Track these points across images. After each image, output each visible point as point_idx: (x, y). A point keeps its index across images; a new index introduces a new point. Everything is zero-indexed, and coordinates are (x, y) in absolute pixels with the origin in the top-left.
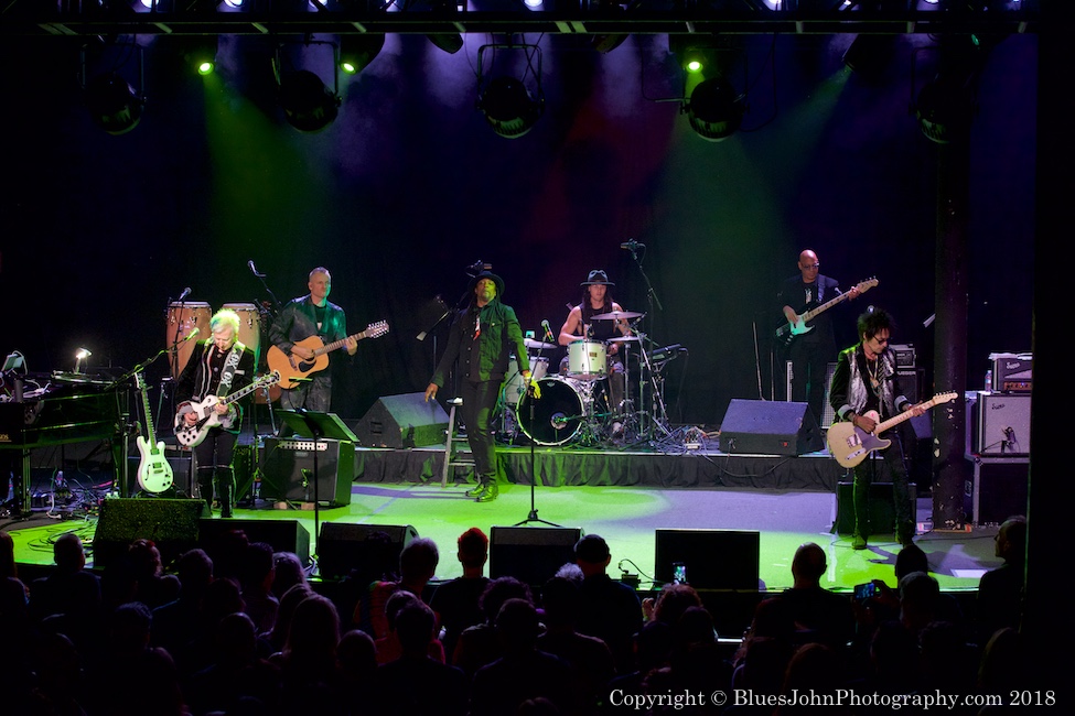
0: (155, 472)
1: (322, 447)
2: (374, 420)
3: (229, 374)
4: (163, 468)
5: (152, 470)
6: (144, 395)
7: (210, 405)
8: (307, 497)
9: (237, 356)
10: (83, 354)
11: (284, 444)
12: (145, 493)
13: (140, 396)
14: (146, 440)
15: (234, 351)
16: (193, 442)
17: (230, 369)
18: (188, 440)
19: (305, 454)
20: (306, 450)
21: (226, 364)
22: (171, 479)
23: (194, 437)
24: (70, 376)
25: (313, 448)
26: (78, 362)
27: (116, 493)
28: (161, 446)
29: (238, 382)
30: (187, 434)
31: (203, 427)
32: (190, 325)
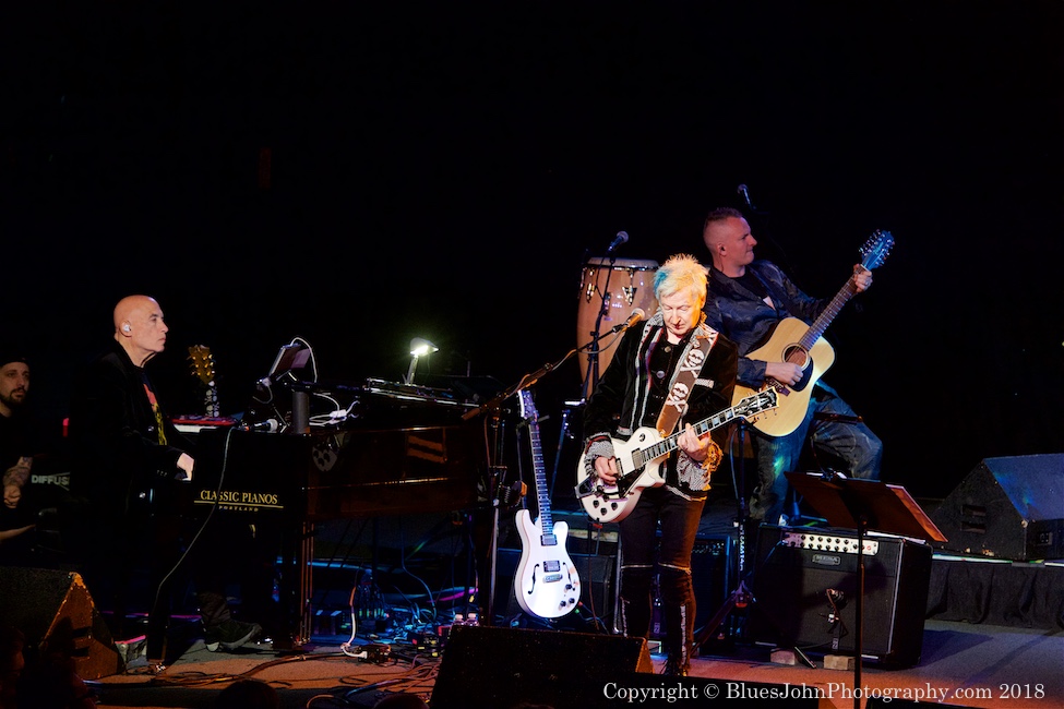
0: (549, 580)
1: (870, 548)
2: (970, 501)
3: (683, 387)
4: (563, 572)
5: (541, 575)
6: (533, 432)
7: (644, 446)
8: (835, 644)
9: (700, 354)
10: (421, 350)
11: (792, 539)
12: (529, 618)
13: (525, 431)
14: (533, 518)
15: (695, 342)
16: (611, 515)
17: (685, 377)
18: (604, 511)
19: (833, 560)
20: (836, 552)
21: (679, 368)
22: (576, 594)
23: (614, 506)
24: (396, 389)
25: (851, 550)
26: (414, 364)
27: (472, 616)
28: (561, 530)
29: (702, 405)
30: (601, 499)
31: (632, 489)
32: (623, 301)
